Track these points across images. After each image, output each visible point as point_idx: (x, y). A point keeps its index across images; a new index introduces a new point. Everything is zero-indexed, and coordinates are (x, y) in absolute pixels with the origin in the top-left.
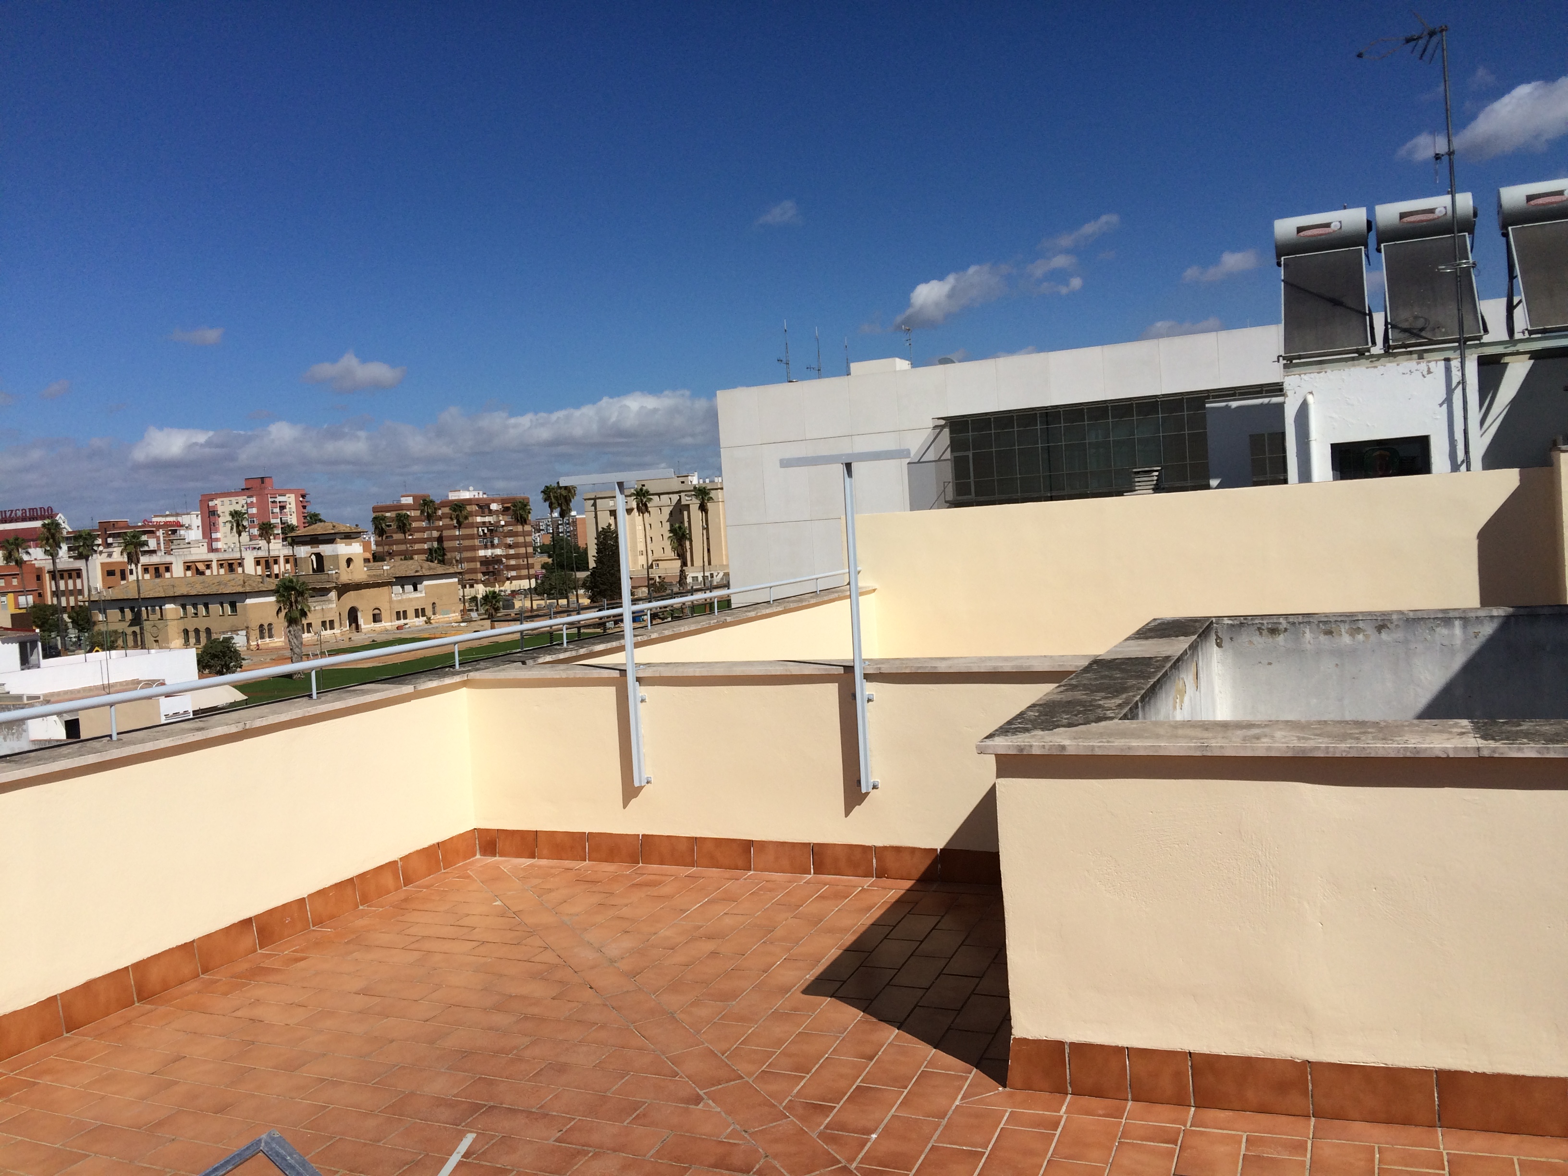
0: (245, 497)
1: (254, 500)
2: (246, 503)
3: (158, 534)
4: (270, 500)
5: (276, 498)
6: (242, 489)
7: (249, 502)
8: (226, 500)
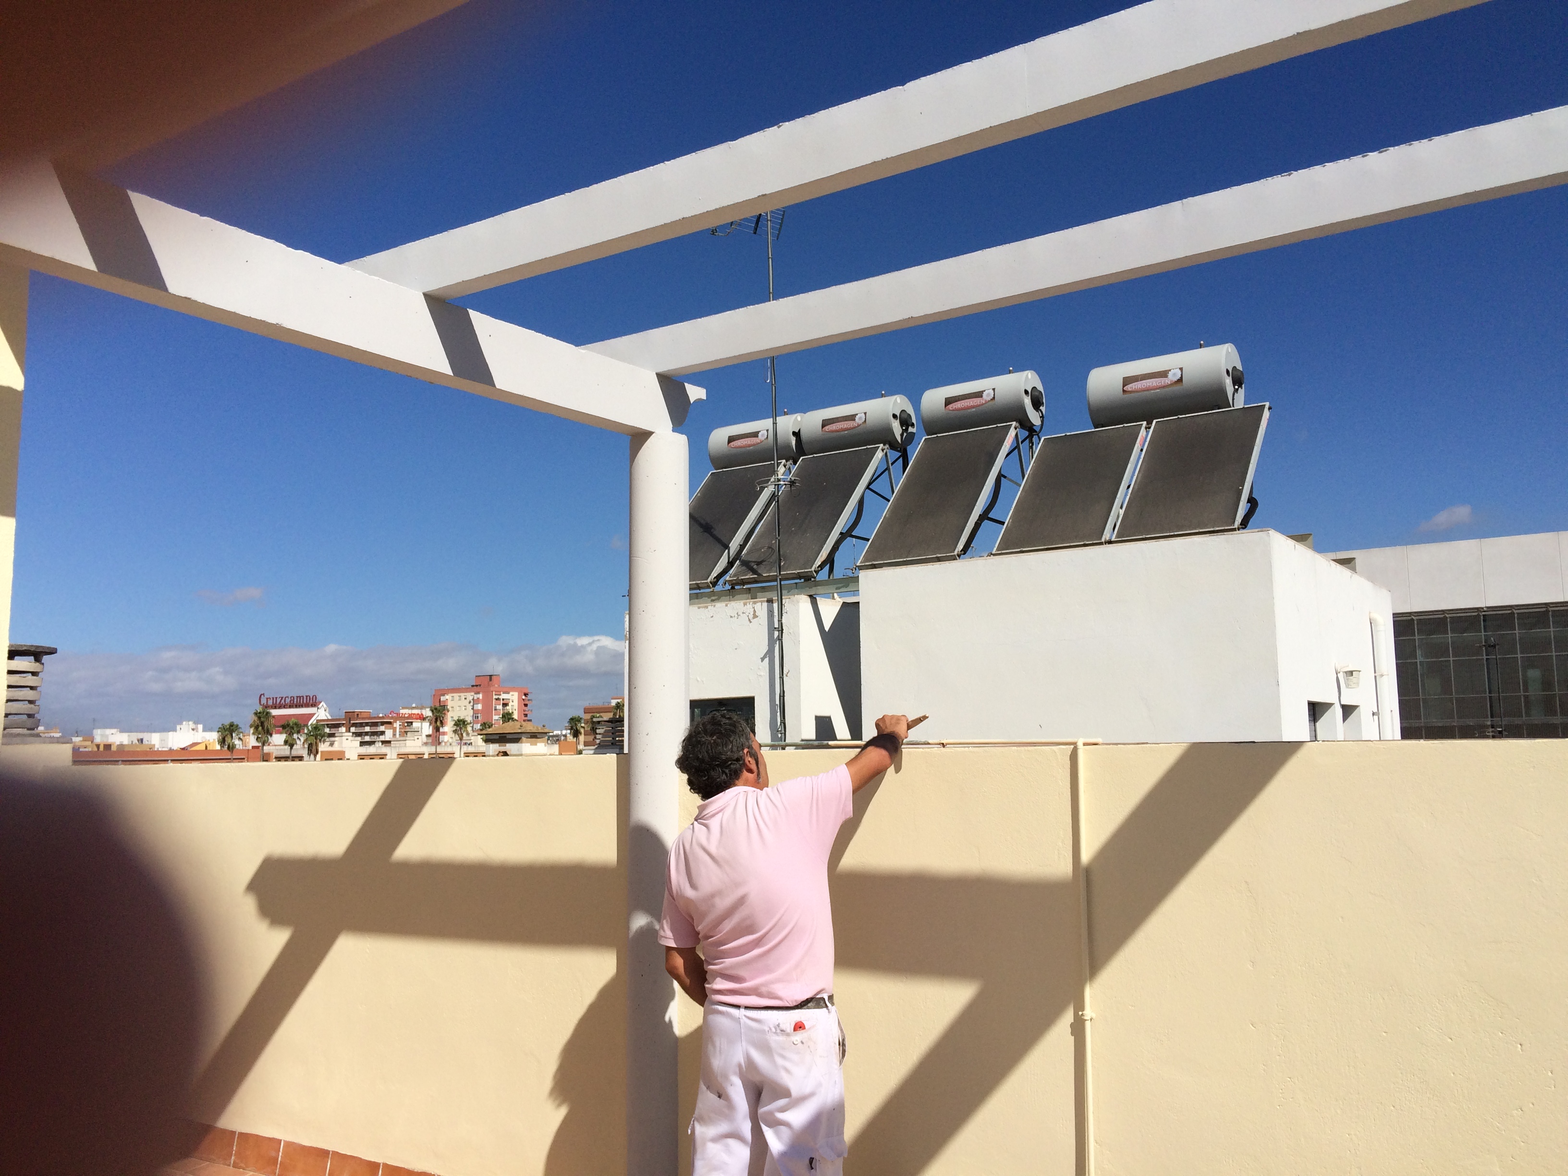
0: (473, 694)
1: (480, 696)
2: (473, 699)
3: (395, 726)
4: (495, 697)
5: (500, 695)
6: (473, 686)
7: (475, 698)
8: (456, 695)
